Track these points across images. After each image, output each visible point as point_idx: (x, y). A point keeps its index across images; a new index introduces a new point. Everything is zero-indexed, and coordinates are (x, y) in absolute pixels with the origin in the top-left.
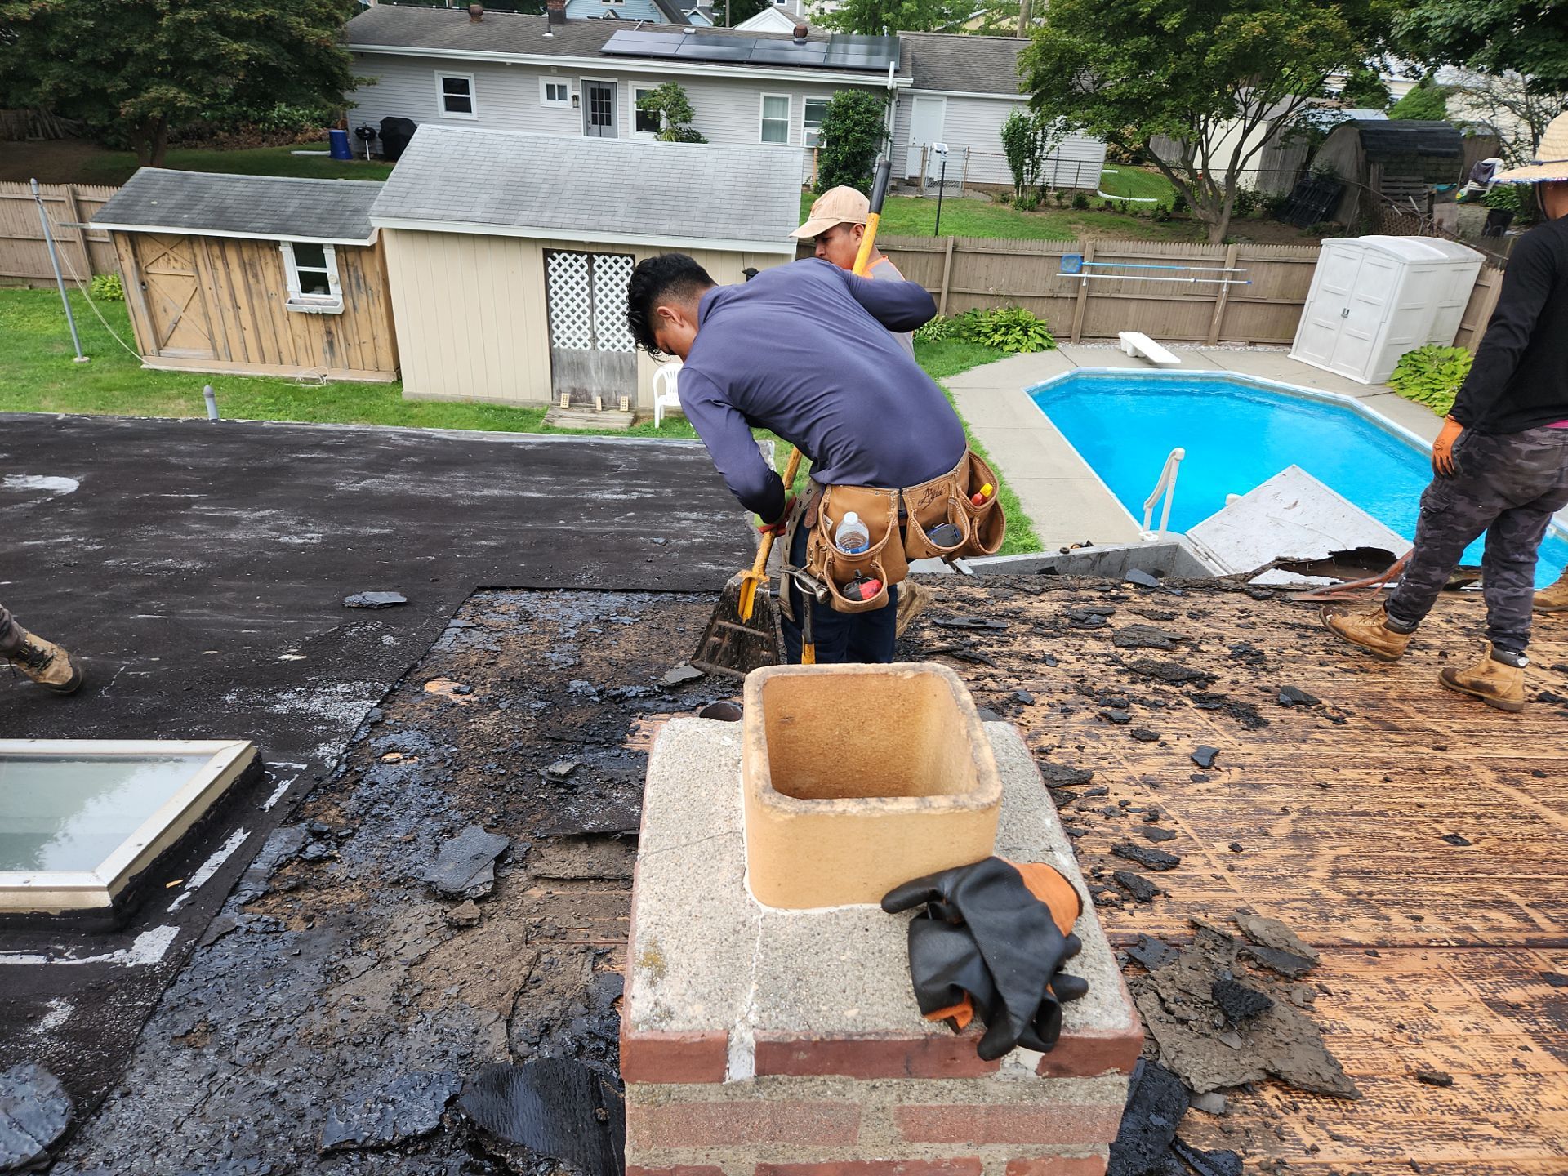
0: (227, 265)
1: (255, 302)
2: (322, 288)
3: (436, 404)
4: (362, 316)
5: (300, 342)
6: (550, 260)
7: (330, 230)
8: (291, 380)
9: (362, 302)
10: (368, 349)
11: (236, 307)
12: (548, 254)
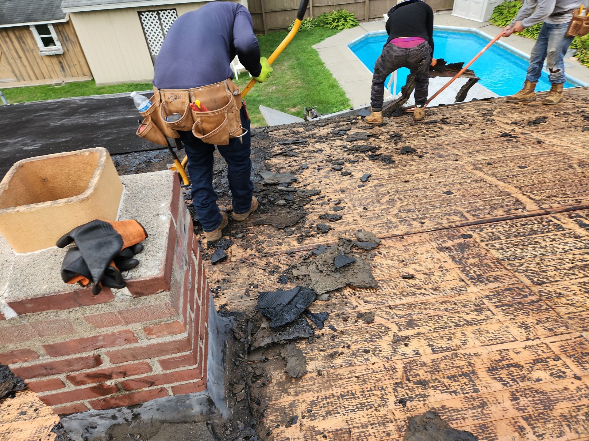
0: (10, 39)
1: (27, 54)
2: (53, 44)
3: (110, 87)
4: (71, 53)
5: (50, 68)
6: (141, 16)
7: (47, 17)
8: (50, 85)
9: (70, 47)
10: (78, 66)
11: (20, 57)
12: (140, 13)
